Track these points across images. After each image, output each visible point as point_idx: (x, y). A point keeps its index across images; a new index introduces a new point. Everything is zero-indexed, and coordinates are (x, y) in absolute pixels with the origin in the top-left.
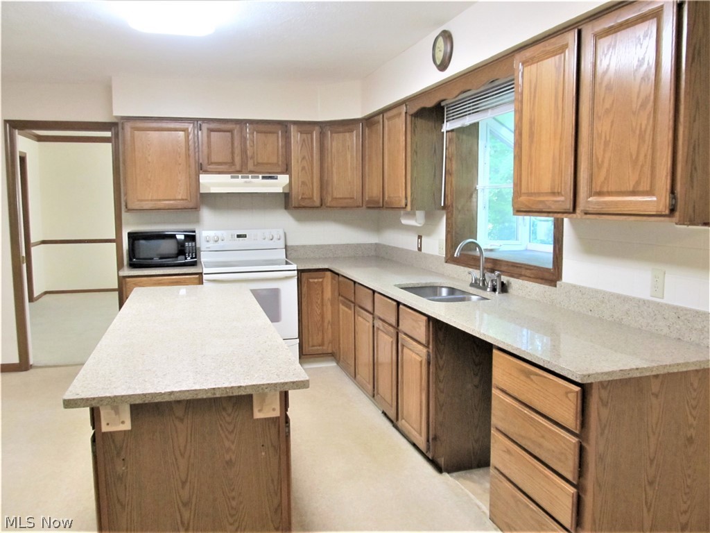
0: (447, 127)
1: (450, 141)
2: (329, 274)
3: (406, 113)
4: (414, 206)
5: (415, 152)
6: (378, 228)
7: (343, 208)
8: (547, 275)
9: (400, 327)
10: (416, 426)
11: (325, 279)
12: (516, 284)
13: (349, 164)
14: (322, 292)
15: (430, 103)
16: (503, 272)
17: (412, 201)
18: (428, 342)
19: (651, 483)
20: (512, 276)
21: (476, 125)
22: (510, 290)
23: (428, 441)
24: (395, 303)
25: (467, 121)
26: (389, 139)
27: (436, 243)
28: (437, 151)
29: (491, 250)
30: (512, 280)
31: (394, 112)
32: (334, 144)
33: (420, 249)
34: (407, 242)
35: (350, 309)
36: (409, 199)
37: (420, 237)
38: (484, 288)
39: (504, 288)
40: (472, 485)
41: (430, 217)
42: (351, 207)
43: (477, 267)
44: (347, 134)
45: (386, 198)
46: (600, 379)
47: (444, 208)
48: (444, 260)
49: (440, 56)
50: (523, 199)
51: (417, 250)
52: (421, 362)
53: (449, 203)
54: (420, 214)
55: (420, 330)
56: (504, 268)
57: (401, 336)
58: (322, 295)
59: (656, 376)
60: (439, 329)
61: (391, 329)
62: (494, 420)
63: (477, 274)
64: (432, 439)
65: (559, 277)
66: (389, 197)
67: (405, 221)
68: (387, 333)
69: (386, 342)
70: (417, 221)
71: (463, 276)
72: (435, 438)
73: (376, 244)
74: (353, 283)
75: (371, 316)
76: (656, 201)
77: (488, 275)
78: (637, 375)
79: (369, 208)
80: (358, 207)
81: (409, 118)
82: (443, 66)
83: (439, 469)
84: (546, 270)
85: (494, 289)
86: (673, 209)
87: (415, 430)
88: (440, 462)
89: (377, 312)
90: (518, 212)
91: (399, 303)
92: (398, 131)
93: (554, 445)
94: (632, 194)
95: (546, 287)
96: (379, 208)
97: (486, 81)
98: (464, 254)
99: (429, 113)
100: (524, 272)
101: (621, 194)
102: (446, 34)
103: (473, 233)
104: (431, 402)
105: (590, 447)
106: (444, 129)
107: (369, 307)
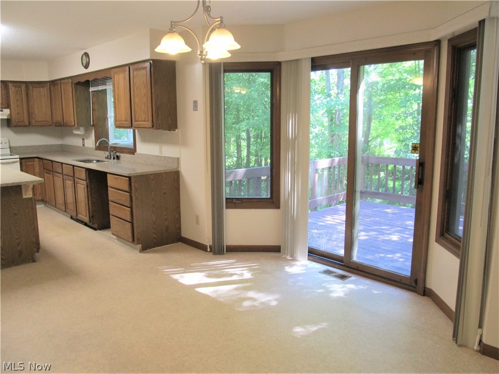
0: (92, 89)
1: (93, 96)
2: (37, 159)
3: (72, 83)
4: (79, 125)
5: (77, 100)
6: (62, 136)
7: (42, 126)
8: (132, 151)
9: (75, 176)
10: (84, 214)
11: (35, 162)
12: (122, 155)
13: (44, 104)
14: (34, 168)
15: (83, 80)
16: (117, 152)
17: (77, 123)
18: (87, 179)
19: (153, 206)
20: (121, 153)
21: (106, 90)
22: (121, 158)
23: (90, 218)
24: (72, 167)
25: (100, 88)
26: (64, 93)
27: (90, 142)
28: (88, 100)
29: (116, 144)
30: (120, 154)
31: (66, 81)
32: (34, 93)
33: (84, 145)
34: (78, 142)
35: (50, 174)
36: (76, 122)
37: (83, 139)
38: (110, 159)
39: (118, 158)
40: (108, 232)
41: (87, 130)
42: (46, 126)
43: (107, 151)
44: (42, 89)
45: (65, 121)
46: (134, 175)
47: (93, 125)
48: (94, 149)
49: (84, 63)
50: (118, 122)
51: (82, 145)
52: (84, 187)
53: (95, 123)
54: (82, 129)
55: (83, 175)
56: (118, 150)
57: (76, 179)
58: (34, 171)
59: (152, 174)
60: (89, 171)
61: (71, 178)
62: (110, 198)
63: (107, 153)
64: (91, 217)
65: (136, 151)
66: (66, 121)
67: (75, 132)
68: (69, 180)
69: (69, 183)
70: (81, 132)
71: (102, 155)
72: (92, 217)
73: (61, 144)
74: (51, 162)
75: (61, 175)
76: (149, 124)
77: (112, 154)
78: (145, 174)
79: (56, 126)
80: (50, 125)
81: (73, 85)
82: (86, 67)
83: (96, 229)
84: (132, 149)
85: (114, 159)
86: (153, 126)
87: (84, 216)
88: (96, 226)
89: (64, 172)
90: (117, 127)
91: (74, 166)
92: (68, 90)
93: (124, 198)
94: (144, 121)
95: (132, 155)
96: (62, 126)
97: (103, 76)
98: (103, 146)
99: (83, 84)
100: (125, 150)
101: (142, 121)
102: (86, 55)
103: (107, 136)
104: (90, 202)
105: (133, 195)
106: (90, 90)
107: (60, 171)
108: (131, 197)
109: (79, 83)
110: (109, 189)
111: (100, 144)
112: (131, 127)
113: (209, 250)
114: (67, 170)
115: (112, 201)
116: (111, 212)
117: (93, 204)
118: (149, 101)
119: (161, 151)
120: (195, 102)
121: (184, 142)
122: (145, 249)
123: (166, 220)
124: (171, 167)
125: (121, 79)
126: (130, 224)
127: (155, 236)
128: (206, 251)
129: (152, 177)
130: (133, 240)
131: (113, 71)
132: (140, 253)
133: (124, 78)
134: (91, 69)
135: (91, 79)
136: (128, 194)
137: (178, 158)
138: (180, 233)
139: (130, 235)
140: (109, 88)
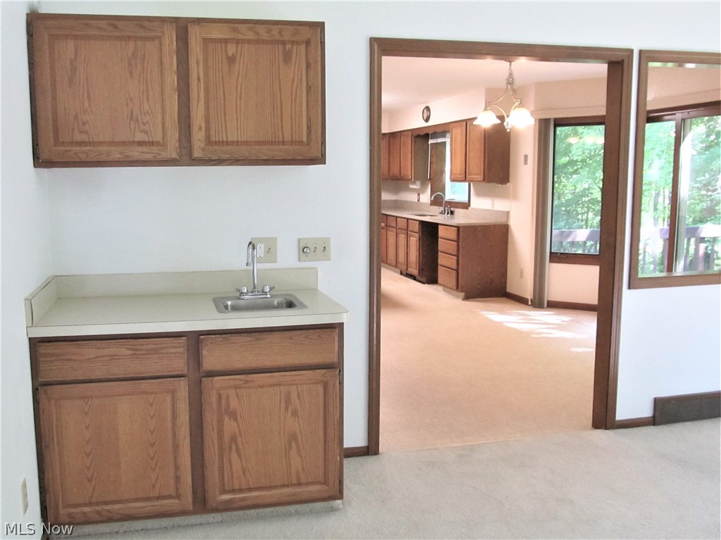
0: (431, 141)
1: (432, 148)
3: (412, 135)
4: (416, 179)
5: (415, 153)
6: (397, 191)
8: (466, 206)
9: (409, 229)
10: (414, 267)
12: (456, 210)
15: (423, 133)
17: (414, 177)
18: (419, 231)
19: (479, 257)
20: (455, 208)
21: (445, 142)
22: (455, 213)
23: (419, 271)
24: (406, 220)
25: (440, 140)
26: (404, 145)
27: (426, 197)
28: (426, 152)
31: (406, 133)
33: (419, 201)
34: (412, 197)
35: (384, 229)
37: (419, 194)
38: (444, 214)
39: (452, 213)
41: (423, 184)
43: (441, 206)
45: (402, 175)
46: (463, 225)
47: (430, 179)
48: (429, 204)
49: (425, 116)
50: (453, 176)
51: (417, 201)
52: (417, 240)
53: (432, 177)
54: (418, 183)
55: (416, 227)
56: (453, 205)
57: (409, 232)
60: (423, 223)
61: (405, 231)
62: (439, 248)
63: (442, 209)
65: (469, 206)
67: (411, 186)
68: (403, 234)
69: (402, 237)
70: (417, 186)
71: (437, 209)
73: (395, 200)
74: (386, 216)
75: (395, 229)
76: (480, 177)
77: (446, 208)
78: (473, 225)
79: (392, 180)
80: (386, 179)
81: (413, 138)
82: (427, 120)
83: (424, 283)
84: (466, 203)
85: (448, 213)
86: (484, 180)
87: (414, 271)
88: (424, 280)
89: (399, 226)
90: (452, 181)
91: (408, 219)
92: (408, 143)
93: (452, 247)
94: (477, 175)
95: (466, 210)
96: (398, 180)
97: (442, 130)
98: (437, 201)
99: (422, 136)
100: (460, 205)
101: (475, 175)
102: (428, 108)
103: (443, 190)
104: (421, 254)
105: (460, 244)
106: (430, 143)
107: (394, 225)
108: (458, 246)
109: (418, 136)
110: (440, 239)
111: (434, 197)
112: (465, 180)
113: (530, 303)
114: (402, 224)
115: (441, 252)
116: (440, 262)
117: (424, 256)
118: (483, 156)
119: (493, 205)
120: (526, 157)
121: (514, 196)
122: (468, 297)
123: (492, 272)
124: (501, 220)
125: (458, 133)
126: (455, 272)
127: (478, 287)
128: (528, 304)
129: (480, 229)
130: (457, 288)
131: (451, 125)
132: (464, 302)
133: (462, 132)
134: (431, 123)
135: (430, 132)
136: (456, 243)
137: (508, 212)
138: (505, 287)
139: (454, 283)
140: (447, 140)
